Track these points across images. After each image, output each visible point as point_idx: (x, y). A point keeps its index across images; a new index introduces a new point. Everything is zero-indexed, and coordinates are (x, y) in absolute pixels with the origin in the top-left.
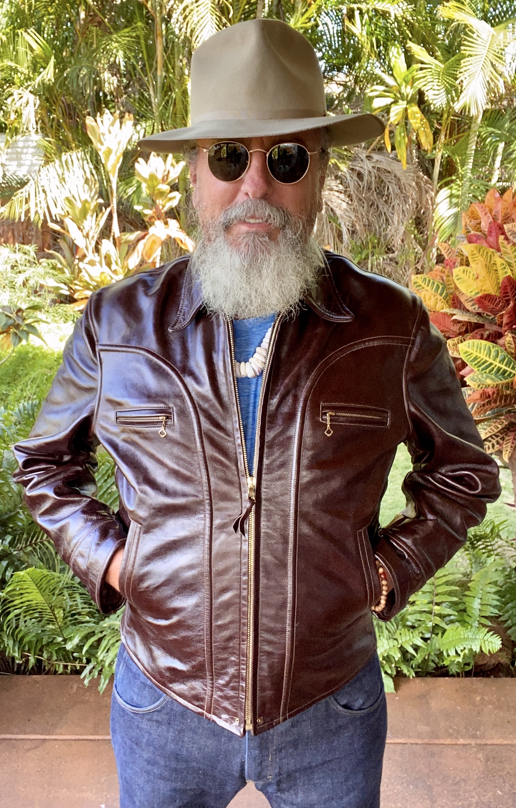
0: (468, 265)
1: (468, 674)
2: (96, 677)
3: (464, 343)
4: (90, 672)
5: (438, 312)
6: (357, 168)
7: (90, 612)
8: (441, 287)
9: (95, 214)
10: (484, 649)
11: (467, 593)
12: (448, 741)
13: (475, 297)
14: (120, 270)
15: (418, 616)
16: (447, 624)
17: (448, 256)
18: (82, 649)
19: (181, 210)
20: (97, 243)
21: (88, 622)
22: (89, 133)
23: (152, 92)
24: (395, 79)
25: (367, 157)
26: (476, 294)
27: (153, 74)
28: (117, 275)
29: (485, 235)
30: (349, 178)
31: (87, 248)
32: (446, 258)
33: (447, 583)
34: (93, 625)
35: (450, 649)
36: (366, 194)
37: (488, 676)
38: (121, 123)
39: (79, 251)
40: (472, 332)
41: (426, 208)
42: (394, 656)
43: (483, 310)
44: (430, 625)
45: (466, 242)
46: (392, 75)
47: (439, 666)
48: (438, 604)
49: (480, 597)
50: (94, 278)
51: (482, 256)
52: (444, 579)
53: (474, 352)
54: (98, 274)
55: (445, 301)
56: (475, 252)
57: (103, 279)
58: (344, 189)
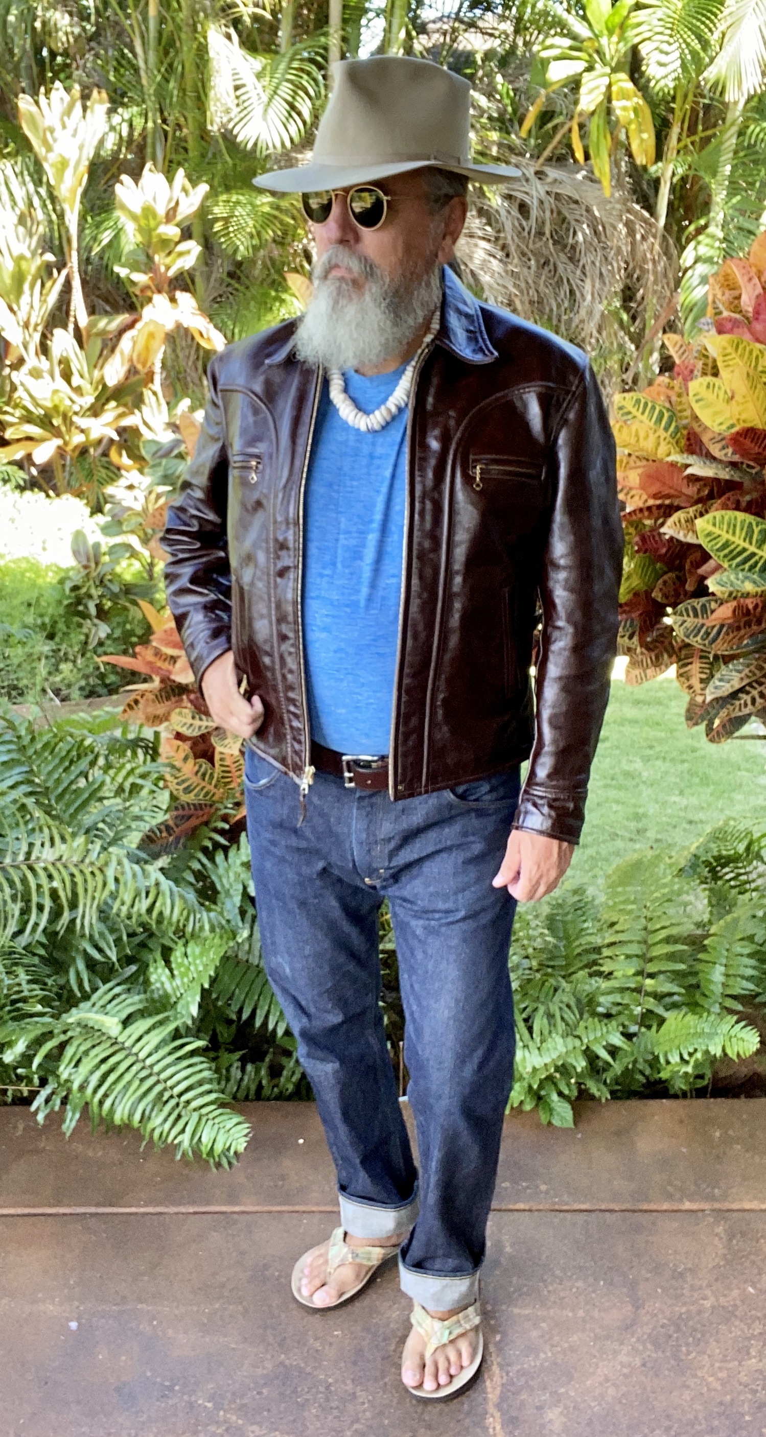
0: (716, 374)
1: (701, 1093)
2: (57, 1108)
3: (707, 517)
4: (47, 1101)
5: (661, 461)
6: (520, 195)
7: (45, 997)
8: (666, 415)
9: (39, 282)
10: (729, 1051)
11: (701, 956)
12: (665, 1206)
13: (727, 434)
14: (87, 387)
15: (617, 998)
16: (667, 1010)
17: (680, 357)
18: (31, 1063)
19: (198, 274)
20: (44, 336)
21: (42, 1015)
22: (24, 126)
23: (139, 49)
24: (590, 25)
25: (537, 173)
26: (729, 428)
27: (141, 13)
28: (82, 395)
29: (747, 319)
30: (503, 213)
31: (26, 348)
32: (677, 361)
33: (668, 940)
34: (50, 1020)
35: (671, 1050)
36: (534, 243)
37: (736, 1096)
38: (85, 108)
39: (11, 350)
40: (720, 497)
41: (642, 269)
42: (575, 1064)
43: (742, 456)
44: (638, 1010)
45: (713, 331)
46: (584, 18)
47: (652, 1079)
48: (651, 976)
49: (724, 961)
50: (40, 402)
51: (742, 356)
52: (663, 934)
53: (724, 534)
54: (49, 395)
55: (674, 442)
56: (729, 350)
57: (57, 402)
58: (494, 234)
